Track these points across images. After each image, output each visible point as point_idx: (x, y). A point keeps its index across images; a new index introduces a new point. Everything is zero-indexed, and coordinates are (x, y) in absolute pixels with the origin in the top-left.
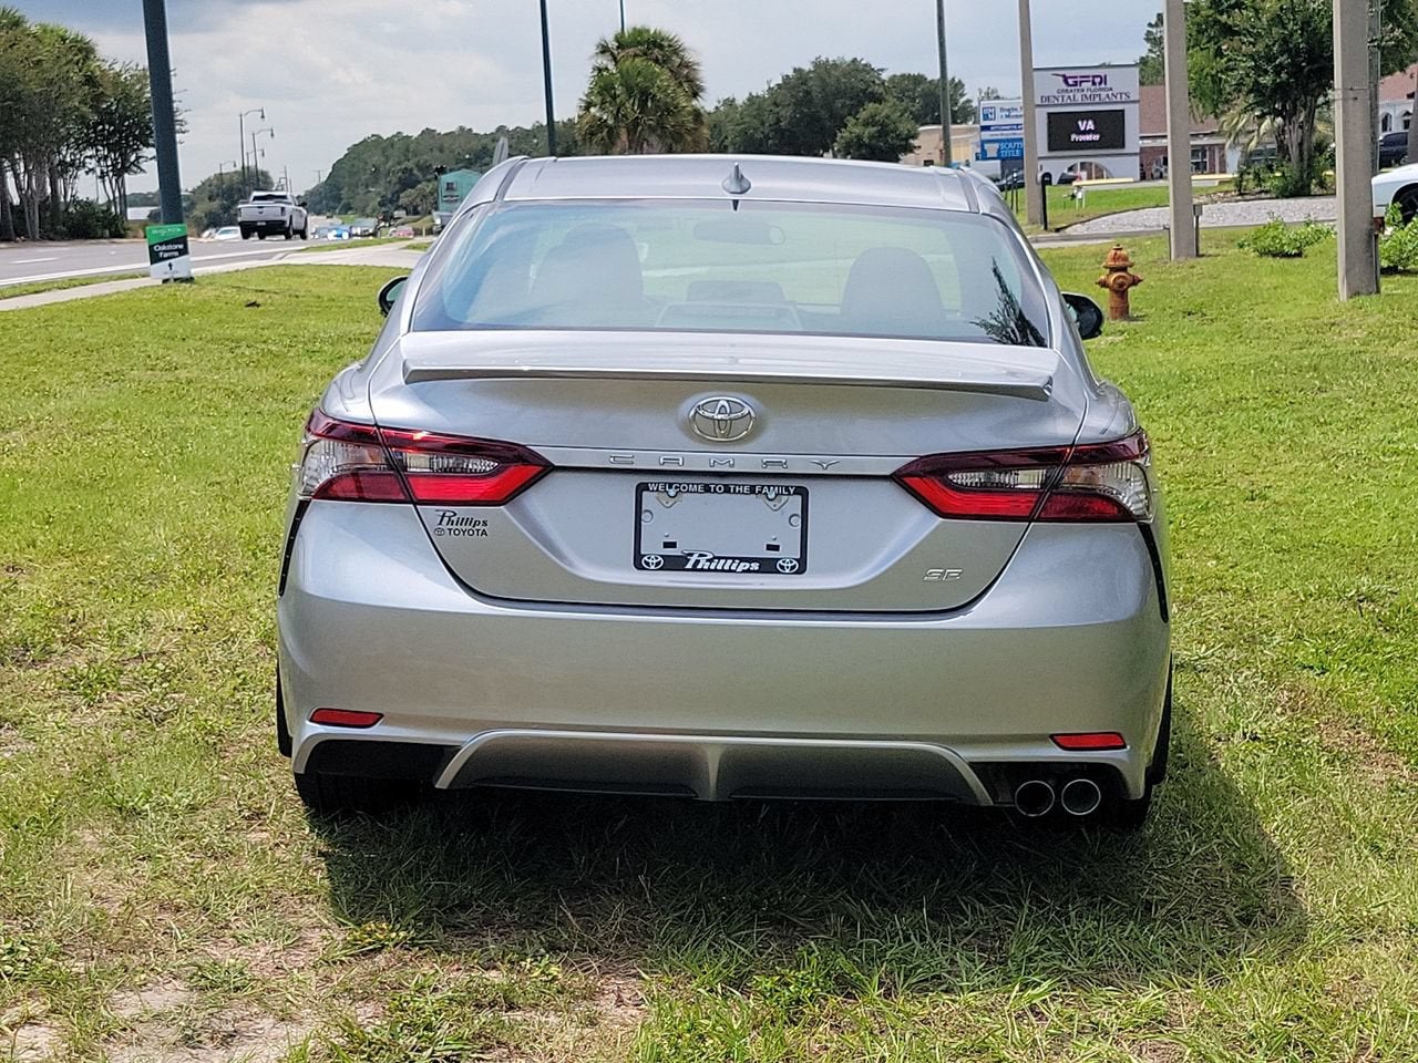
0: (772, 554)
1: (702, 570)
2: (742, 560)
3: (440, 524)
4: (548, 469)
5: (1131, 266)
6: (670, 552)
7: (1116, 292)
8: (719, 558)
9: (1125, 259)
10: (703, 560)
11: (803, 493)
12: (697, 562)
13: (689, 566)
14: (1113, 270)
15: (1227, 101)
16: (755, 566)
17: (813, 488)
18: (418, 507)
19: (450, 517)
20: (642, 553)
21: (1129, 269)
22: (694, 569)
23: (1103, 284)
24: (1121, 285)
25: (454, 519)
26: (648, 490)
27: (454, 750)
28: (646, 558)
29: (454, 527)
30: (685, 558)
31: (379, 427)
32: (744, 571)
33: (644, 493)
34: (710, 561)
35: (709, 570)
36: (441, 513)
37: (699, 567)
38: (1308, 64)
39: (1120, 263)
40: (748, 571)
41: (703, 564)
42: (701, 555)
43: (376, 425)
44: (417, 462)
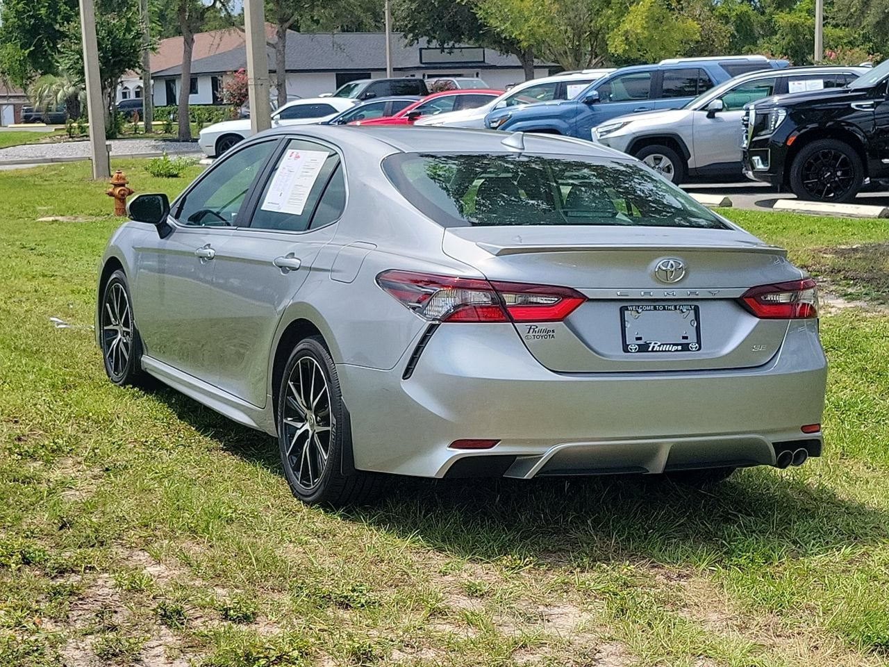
0: (685, 341)
1: (656, 351)
2: (674, 345)
3: (529, 332)
4: (584, 299)
5: (128, 183)
6: (640, 342)
7: (120, 199)
8: (664, 344)
9: (124, 179)
10: (656, 345)
11: (696, 310)
12: (654, 347)
13: (650, 349)
14: (116, 186)
15: (30, 78)
16: (680, 348)
17: (701, 305)
18: (516, 324)
19: (534, 329)
20: (627, 343)
21: (126, 185)
22: (652, 351)
23: (111, 194)
24: (123, 195)
25: (537, 330)
26: (628, 310)
27: (538, 457)
28: (630, 346)
29: (537, 334)
30: (647, 345)
31: (489, 281)
32: (675, 351)
33: (626, 312)
34: (660, 346)
35: (659, 351)
36: (529, 327)
37: (655, 349)
38: (113, 58)
39: (121, 182)
40: (677, 351)
41: (656, 348)
42: (655, 343)
43: (486, 280)
44: (509, 299)
